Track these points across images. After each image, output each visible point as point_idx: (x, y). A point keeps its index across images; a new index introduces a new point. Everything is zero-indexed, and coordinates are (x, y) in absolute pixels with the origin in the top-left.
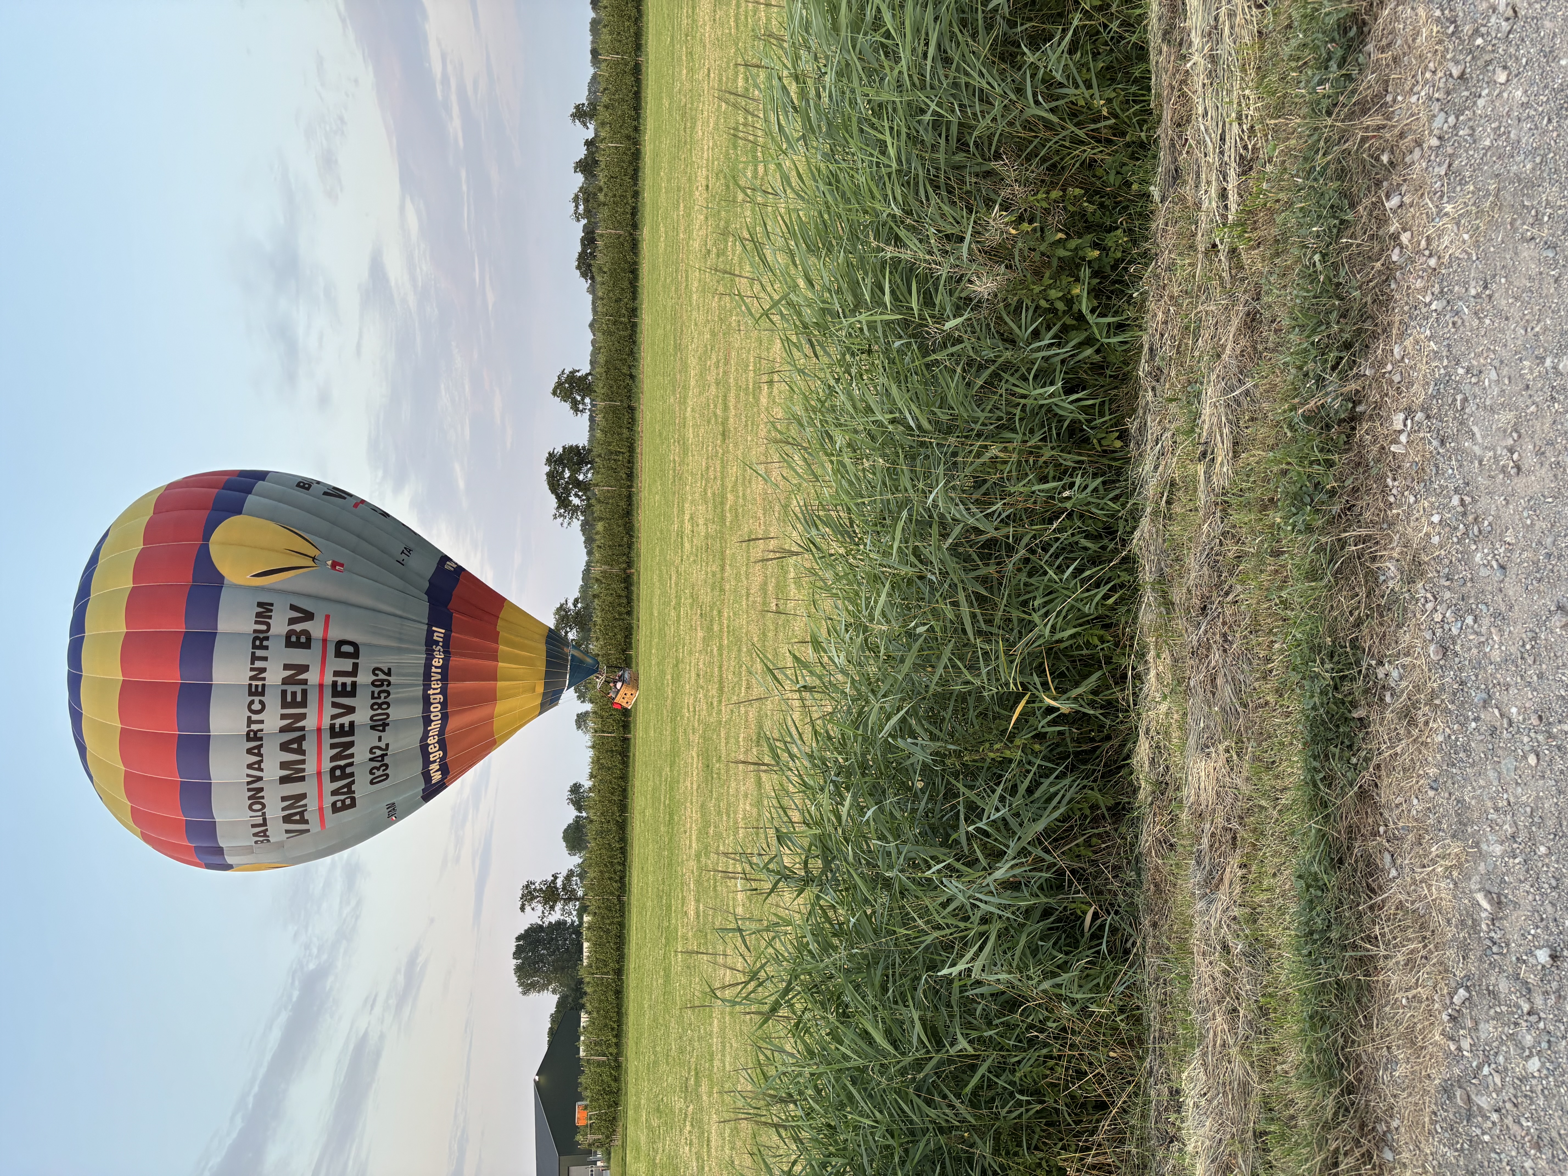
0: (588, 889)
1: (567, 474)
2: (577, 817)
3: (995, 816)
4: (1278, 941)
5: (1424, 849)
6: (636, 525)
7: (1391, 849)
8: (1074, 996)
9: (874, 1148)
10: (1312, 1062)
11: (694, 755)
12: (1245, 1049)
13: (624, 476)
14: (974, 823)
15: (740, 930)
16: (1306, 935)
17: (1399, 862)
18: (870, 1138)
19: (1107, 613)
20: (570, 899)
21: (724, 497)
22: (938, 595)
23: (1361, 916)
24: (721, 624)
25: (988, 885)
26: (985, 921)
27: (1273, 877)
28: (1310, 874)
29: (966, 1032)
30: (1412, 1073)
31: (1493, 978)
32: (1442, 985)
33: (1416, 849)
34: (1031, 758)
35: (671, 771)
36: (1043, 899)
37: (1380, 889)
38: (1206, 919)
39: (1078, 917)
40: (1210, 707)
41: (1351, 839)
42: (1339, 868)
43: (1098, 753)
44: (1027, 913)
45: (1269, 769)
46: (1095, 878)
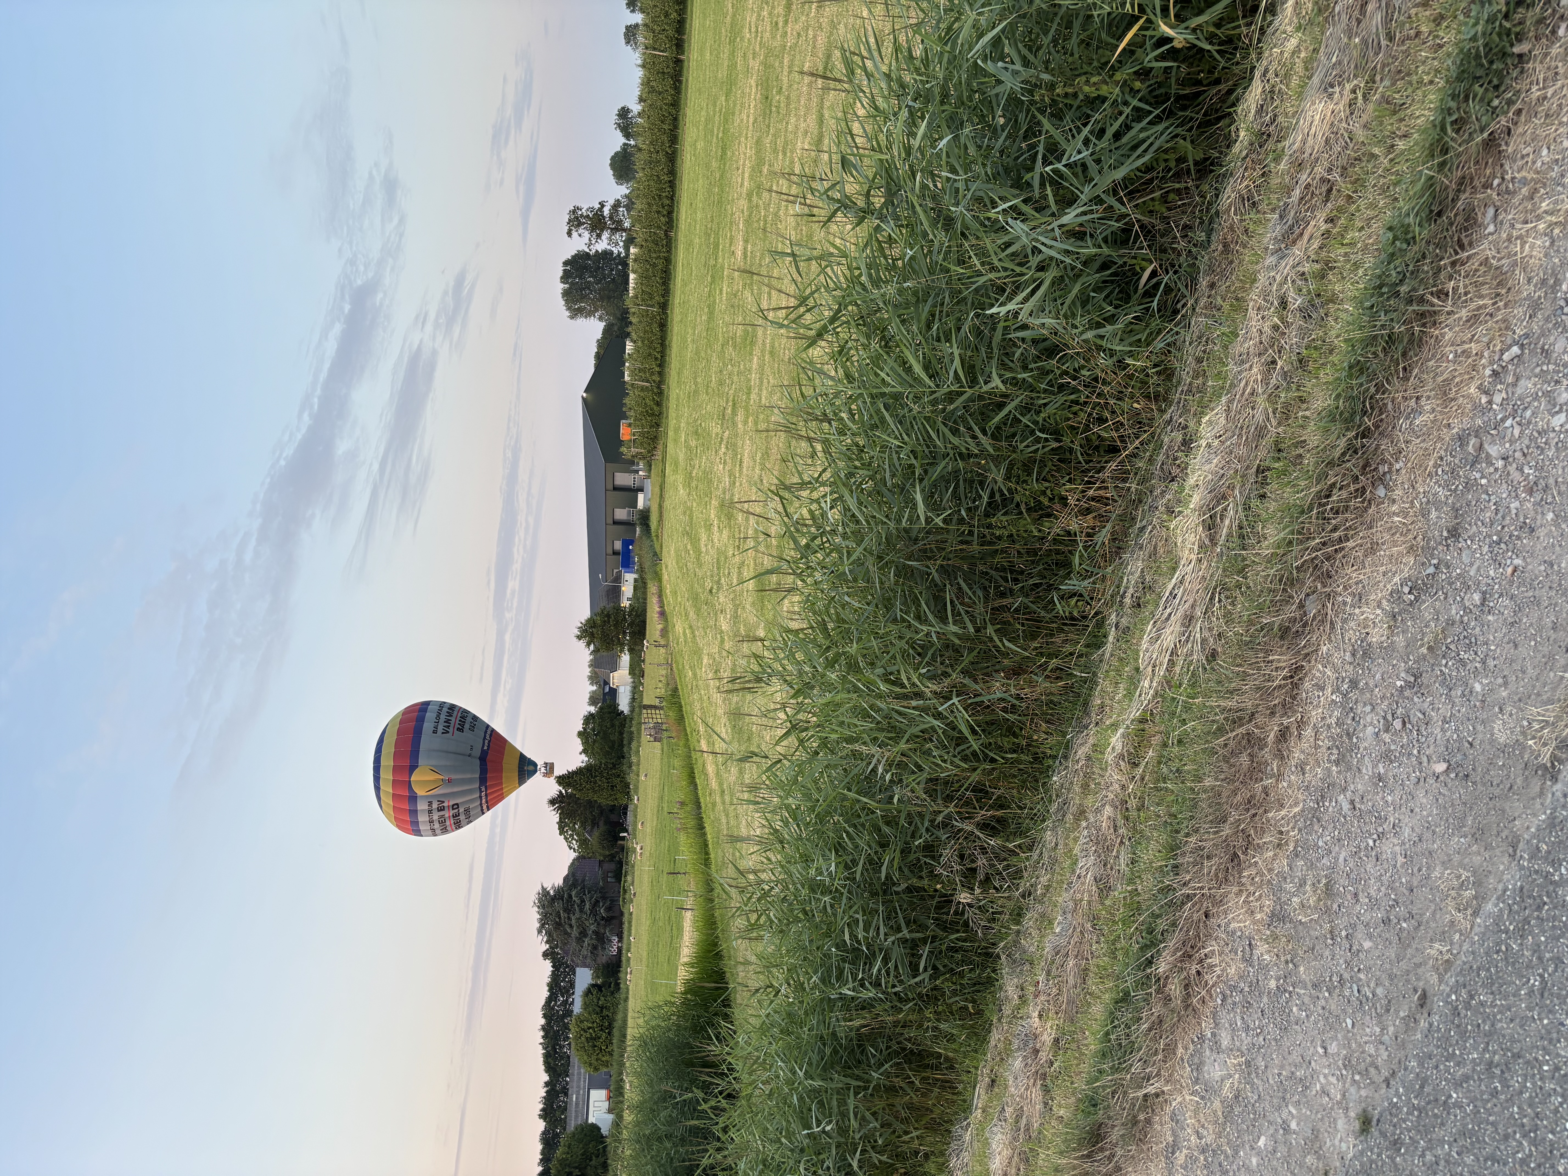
0: (635, 221)
2: (625, 144)
3: (1076, 157)
4: (1341, 296)
5: (1534, 205)
7: (1498, 203)
8: (1114, 347)
9: (897, 466)
10: (1337, 408)
11: (753, 84)
12: (1272, 398)
14: (1051, 163)
15: (793, 255)
16: (1374, 288)
17: (1500, 218)
18: (895, 456)
20: (615, 230)
23: (1440, 271)
25: (1053, 230)
26: (1041, 268)
27: (1360, 231)
28: (1403, 226)
29: (1003, 372)
30: (1432, 422)
31: (1552, 338)
32: (1497, 341)
33: (1525, 204)
34: (1128, 98)
35: (726, 100)
36: (1106, 250)
37: (1471, 244)
38: (1272, 274)
39: (1135, 274)
40: (1350, 38)
41: (1459, 191)
42: (1435, 221)
43: (1201, 98)
44: (1085, 264)
45: (1395, 112)
46: (1162, 236)
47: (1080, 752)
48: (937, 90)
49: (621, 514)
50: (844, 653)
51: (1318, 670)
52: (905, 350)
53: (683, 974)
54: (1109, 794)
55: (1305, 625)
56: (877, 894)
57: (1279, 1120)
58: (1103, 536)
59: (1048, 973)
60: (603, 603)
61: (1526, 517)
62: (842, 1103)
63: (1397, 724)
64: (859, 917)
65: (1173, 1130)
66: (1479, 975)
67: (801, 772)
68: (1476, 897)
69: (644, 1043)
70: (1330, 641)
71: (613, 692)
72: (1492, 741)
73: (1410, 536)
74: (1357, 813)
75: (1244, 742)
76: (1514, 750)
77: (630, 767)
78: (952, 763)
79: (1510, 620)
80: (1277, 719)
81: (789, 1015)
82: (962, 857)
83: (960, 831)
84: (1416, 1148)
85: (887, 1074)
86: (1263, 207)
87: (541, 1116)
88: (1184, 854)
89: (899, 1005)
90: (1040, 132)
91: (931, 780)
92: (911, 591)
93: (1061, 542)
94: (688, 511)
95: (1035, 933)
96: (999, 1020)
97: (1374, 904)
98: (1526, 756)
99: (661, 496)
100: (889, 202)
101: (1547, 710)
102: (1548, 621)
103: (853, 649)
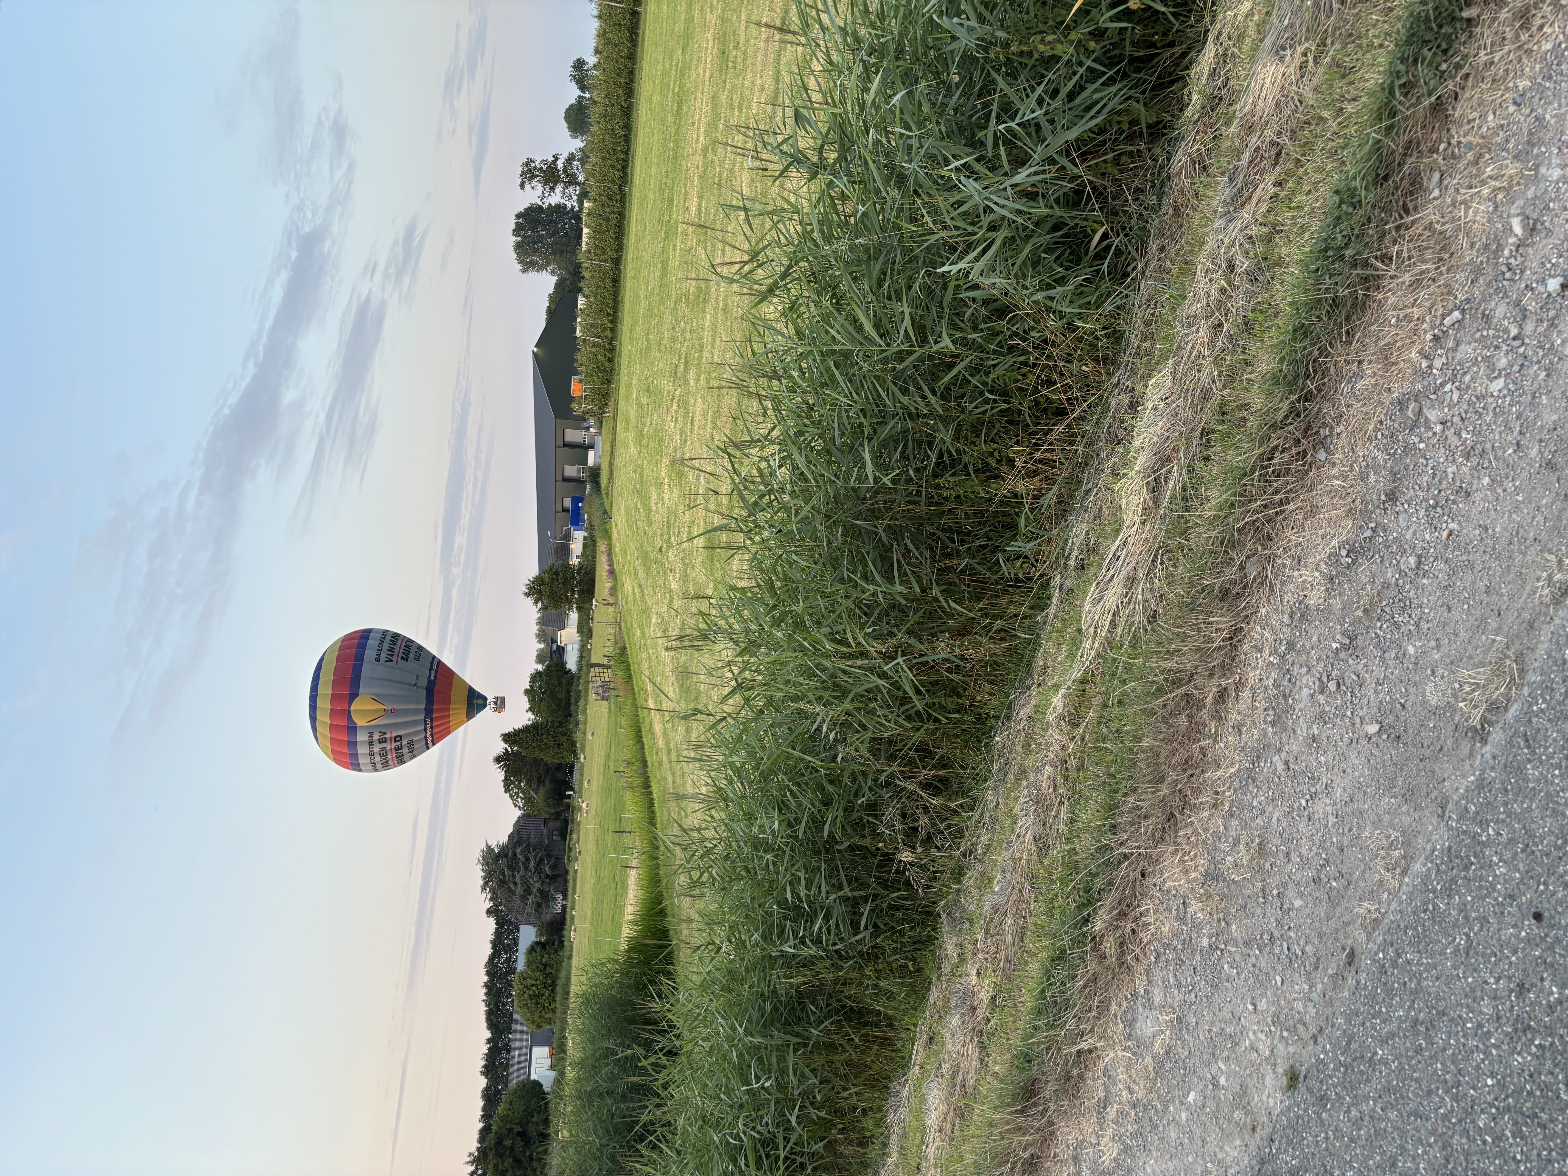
0: (589, 175)
2: (580, 97)
3: (1029, 117)
4: (1287, 260)
5: (1479, 169)
7: (1444, 168)
8: (1064, 309)
9: (847, 425)
10: (1281, 371)
11: (710, 38)
12: (1218, 361)
14: (1004, 122)
15: (745, 209)
16: (1320, 251)
17: (1446, 182)
18: (844, 415)
20: (570, 183)
23: (1384, 235)
25: (1005, 189)
26: (993, 228)
27: (1307, 194)
28: (1349, 190)
29: (953, 332)
30: (1373, 386)
31: (1493, 303)
32: (1439, 306)
33: (1470, 168)
34: (1082, 58)
35: (683, 54)
36: (1057, 211)
37: (1415, 209)
38: (1220, 237)
39: (1087, 235)
41: (1405, 155)
42: (1382, 185)
43: (1155, 61)
44: (1037, 224)
45: (1344, 76)
46: (1114, 199)
47: (1022, 713)
48: (892, 46)
49: (571, 471)
50: (790, 612)
51: (1257, 632)
52: (856, 308)
53: (627, 932)
54: (1050, 754)
55: (1244, 588)
56: (819, 852)
57: (1209, 1076)
58: (1050, 498)
59: (987, 931)
60: (552, 561)
61: (1462, 482)
62: (782, 1059)
63: (1332, 686)
64: (801, 874)
65: (1105, 1085)
66: (1406, 933)
67: (745, 730)
68: (1404, 857)
69: (587, 1000)
70: (1269, 603)
71: (561, 650)
72: (1424, 703)
73: (1349, 500)
74: (1291, 773)
75: (1183, 703)
76: (1445, 712)
77: (577, 725)
78: (896, 722)
79: (1444, 583)
80: (1215, 681)
81: (730, 972)
82: (904, 816)
83: (902, 790)
84: (1342, 1103)
85: (827, 1031)
86: (1213, 170)
87: (482, 1073)
88: (1121, 814)
89: (839, 962)
90: (995, 90)
91: (875, 739)
92: (859, 551)
93: (1007, 504)
94: (639, 469)
95: (975, 892)
96: (939, 978)
97: (1305, 863)
98: (1457, 718)
99: (612, 453)
100: (842, 158)
101: (1479, 673)
102: (1481, 585)
103: (799, 608)
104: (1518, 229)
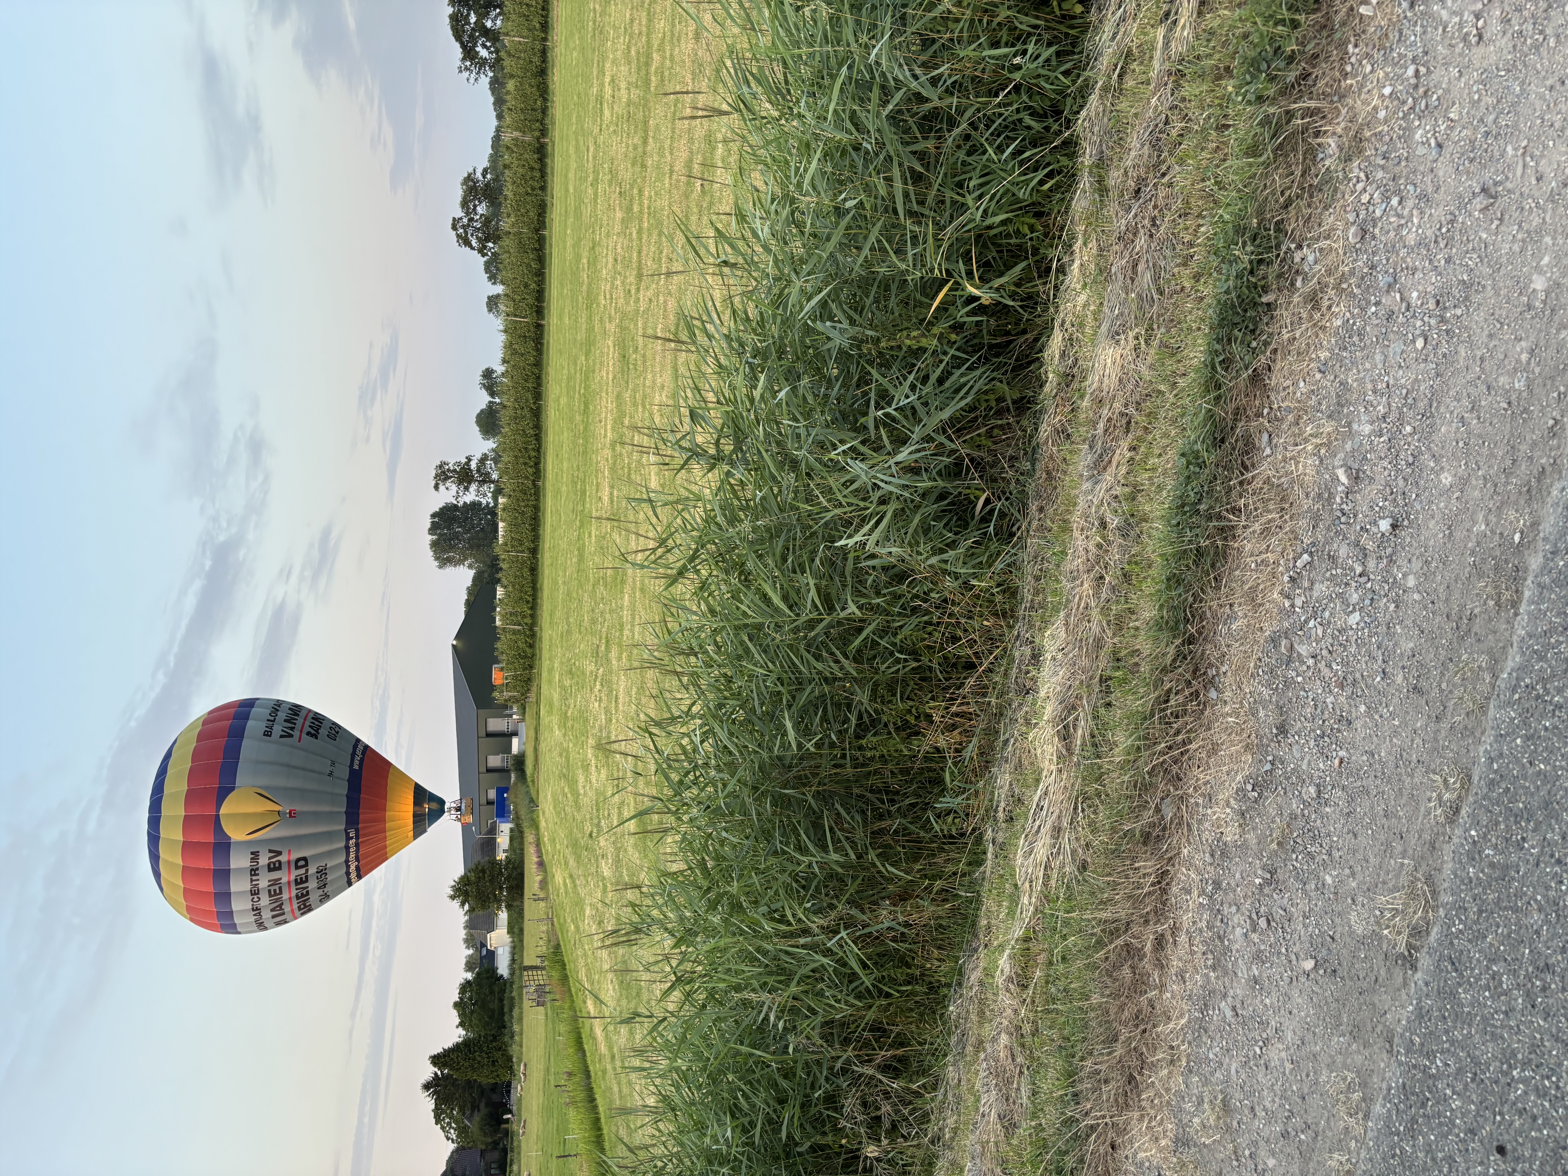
0: (503, 473)
1: (473, 19)
2: (490, 402)
3: (904, 402)
4: (1151, 516)
5: (1300, 429)
6: (551, 87)
7: (1270, 429)
8: (958, 570)
9: (765, 694)
10: (1162, 618)
11: (610, 343)
12: (1105, 611)
13: (538, 25)
14: (883, 408)
15: (650, 501)
16: (1178, 508)
17: (1275, 441)
18: (762, 685)
19: (1040, 200)
20: (482, 482)
21: (649, 56)
22: (871, 168)
23: (1231, 490)
24: (641, 204)
25: (890, 467)
26: (883, 501)
27: (1159, 457)
28: (1193, 452)
29: (856, 599)
30: (1247, 626)
31: (1335, 545)
32: (1289, 550)
33: (1293, 428)
34: (946, 348)
35: (586, 359)
36: (940, 483)
37: (1253, 466)
38: (1089, 498)
39: (971, 502)
40: (1127, 294)
41: (1236, 420)
42: (1220, 446)
43: (1012, 347)
44: (923, 496)
45: (1173, 355)
46: (992, 467)
47: (972, 978)
48: (774, 348)
49: (495, 761)
50: (726, 893)
51: (1183, 874)
52: (763, 583)
54: (1003, 1020)
55: (1164, 829)
56: (779, 1158)
58: (971, 750)
60: (478, 858)
61: (1342, 711)
63: (1263, 923)
67: (688, 1029)
68: (1364, 1099)
70: (1189, 843)
71: (491, 955)
72: (1351, 933)
73: (1245, 735)
74: (1240, 1019)
75: (1124, 954)
76: (1372, 942)
77: (512, 1037)
78: (846, 1002)
79: (1346, 810)
80: (1151, 927)
82: (864, 1104)
83: (861, 1076)
86: (1075, 438)
88: (1081, 1081)
90: (870, 380)
91: (826, 1023)
92: (790, 821)
93: (931, 760)
94: (565, 753)
97: (1271, 1116)
98: (1385, 946)
99: (536, 739)
100: (738, 448)
101: (1395, 898)
102: (1379, 809)
103: (734, 888)
104: (1343, 479)
